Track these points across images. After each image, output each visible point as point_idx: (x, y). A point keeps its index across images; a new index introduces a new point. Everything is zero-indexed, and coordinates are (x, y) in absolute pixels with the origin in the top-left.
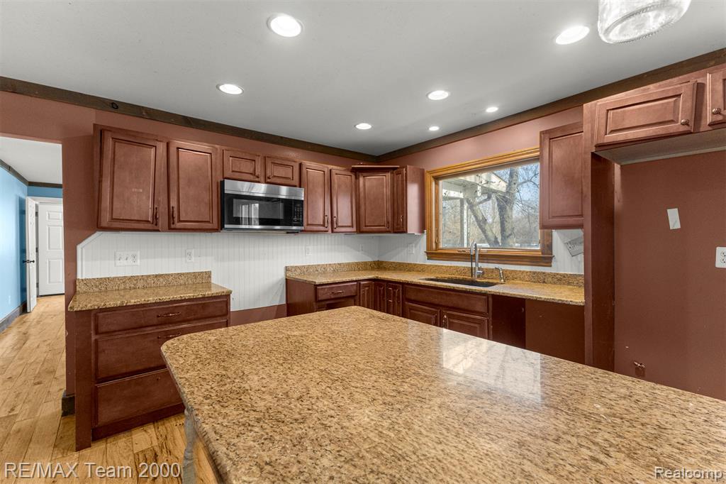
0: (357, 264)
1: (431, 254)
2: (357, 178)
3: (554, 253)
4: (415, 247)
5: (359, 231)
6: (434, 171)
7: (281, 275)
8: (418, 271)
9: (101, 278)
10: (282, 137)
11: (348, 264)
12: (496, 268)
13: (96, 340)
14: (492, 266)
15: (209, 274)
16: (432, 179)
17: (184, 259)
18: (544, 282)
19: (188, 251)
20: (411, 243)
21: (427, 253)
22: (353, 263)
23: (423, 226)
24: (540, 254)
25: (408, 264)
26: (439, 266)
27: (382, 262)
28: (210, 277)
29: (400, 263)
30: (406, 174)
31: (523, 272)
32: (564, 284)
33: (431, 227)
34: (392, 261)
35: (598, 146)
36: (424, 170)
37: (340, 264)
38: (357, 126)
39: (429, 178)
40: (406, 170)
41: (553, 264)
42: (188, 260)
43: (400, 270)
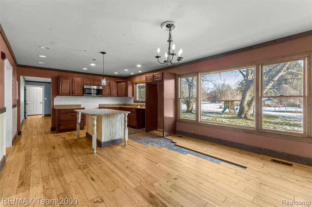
2: (117, 84)
4: (132, 100)
8: (132, 105)
9: (58, 105)
15: (80, 105)
21: (134, 102)
33: (135, 95)
36: (132, 82)
39: (134, 84)
40: (128, 82)
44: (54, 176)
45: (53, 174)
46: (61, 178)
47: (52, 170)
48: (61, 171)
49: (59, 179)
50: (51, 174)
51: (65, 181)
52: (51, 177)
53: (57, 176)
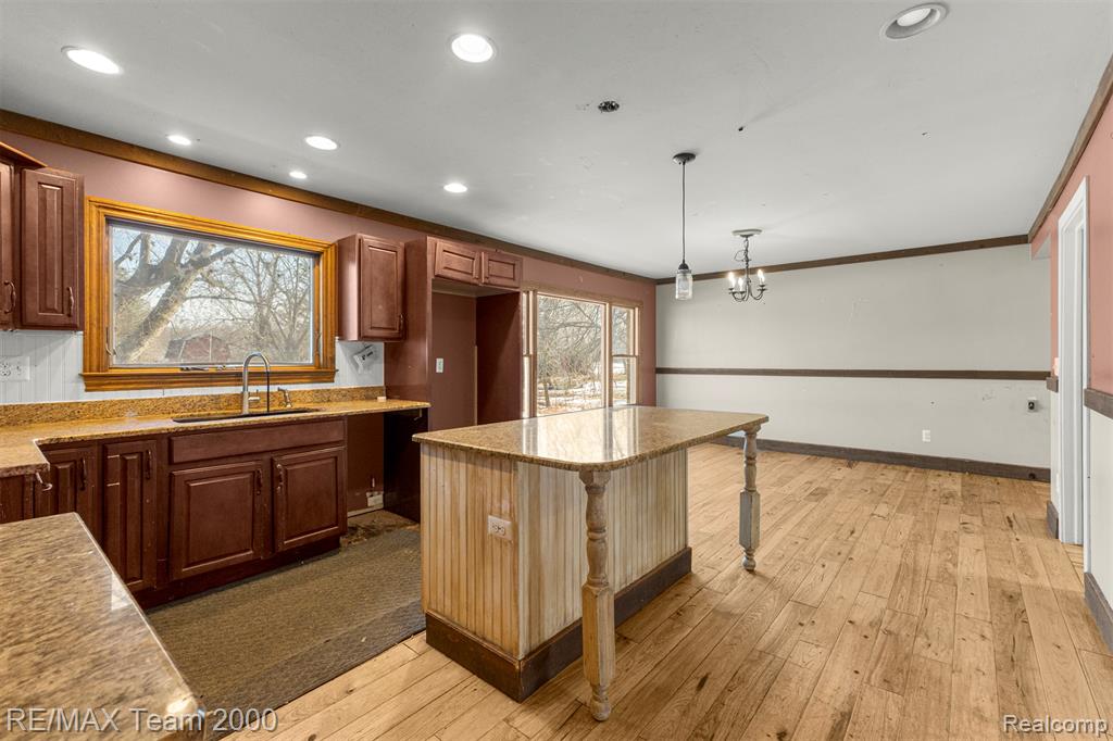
3: (337, 366)
4: (35, 365)
16: (102, 218)
20: (12, 356)
21: (86, 378)
31: (303, 392)
32: (348, 400)
41: (335, 379)
44: (923, 573)
45: (923, 580)
46: (910, 561)
47: (922, 588)
48: (898, 575)
49: (915, 563)
50: (928, 582)
51: (905, 554)
52: (933, 574)
53: (915, 571)
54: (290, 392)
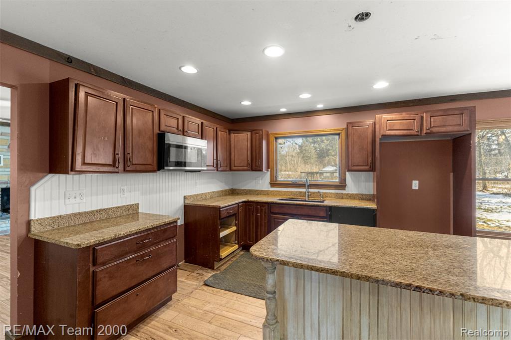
0: (222, 191)
1: (273, 184)
2: (230, 134)
3: (347, 183)
4: (262, 180)
5: (231, 170)
6: (276, 134)
7: (181, 203)
8: (264, 195)
9: (54, 217)
10: (183, 101)
11: (218, 192)
12: (318, 192)
13: (93, 271)
14: (316, 190)
15: (137, 206)
16: (274, 138)
17: (119, 195)
18: (342, 198)
19: (122, 188)
20: (258, 177)
21: (271, 184)
22: (220, 191)
23: (268, 167)
24: (338, 184)
25: (257, 190)
26: (279, 191)
27: (235, 190)
28: (138, 208)
29: (250, 190)
30: (262, 134)
31: (331, 193)
32: (352, 199)
33: (273, 167)
34: (243, 188)
35: (383, 136)
36: (268, 132)
37: (213, 192)
38: (242, 103)
39: (272, 138)
40: (262, 132)
41: (346, 188)
42: (122, 196)
43: (250, 194)
54: (322, 193)
